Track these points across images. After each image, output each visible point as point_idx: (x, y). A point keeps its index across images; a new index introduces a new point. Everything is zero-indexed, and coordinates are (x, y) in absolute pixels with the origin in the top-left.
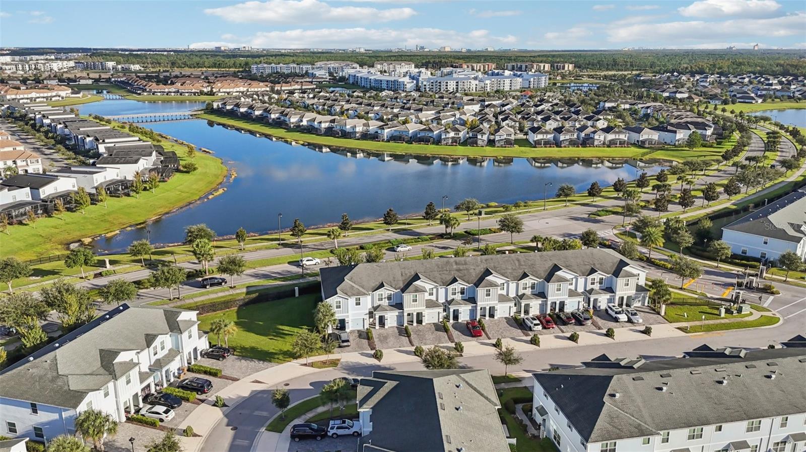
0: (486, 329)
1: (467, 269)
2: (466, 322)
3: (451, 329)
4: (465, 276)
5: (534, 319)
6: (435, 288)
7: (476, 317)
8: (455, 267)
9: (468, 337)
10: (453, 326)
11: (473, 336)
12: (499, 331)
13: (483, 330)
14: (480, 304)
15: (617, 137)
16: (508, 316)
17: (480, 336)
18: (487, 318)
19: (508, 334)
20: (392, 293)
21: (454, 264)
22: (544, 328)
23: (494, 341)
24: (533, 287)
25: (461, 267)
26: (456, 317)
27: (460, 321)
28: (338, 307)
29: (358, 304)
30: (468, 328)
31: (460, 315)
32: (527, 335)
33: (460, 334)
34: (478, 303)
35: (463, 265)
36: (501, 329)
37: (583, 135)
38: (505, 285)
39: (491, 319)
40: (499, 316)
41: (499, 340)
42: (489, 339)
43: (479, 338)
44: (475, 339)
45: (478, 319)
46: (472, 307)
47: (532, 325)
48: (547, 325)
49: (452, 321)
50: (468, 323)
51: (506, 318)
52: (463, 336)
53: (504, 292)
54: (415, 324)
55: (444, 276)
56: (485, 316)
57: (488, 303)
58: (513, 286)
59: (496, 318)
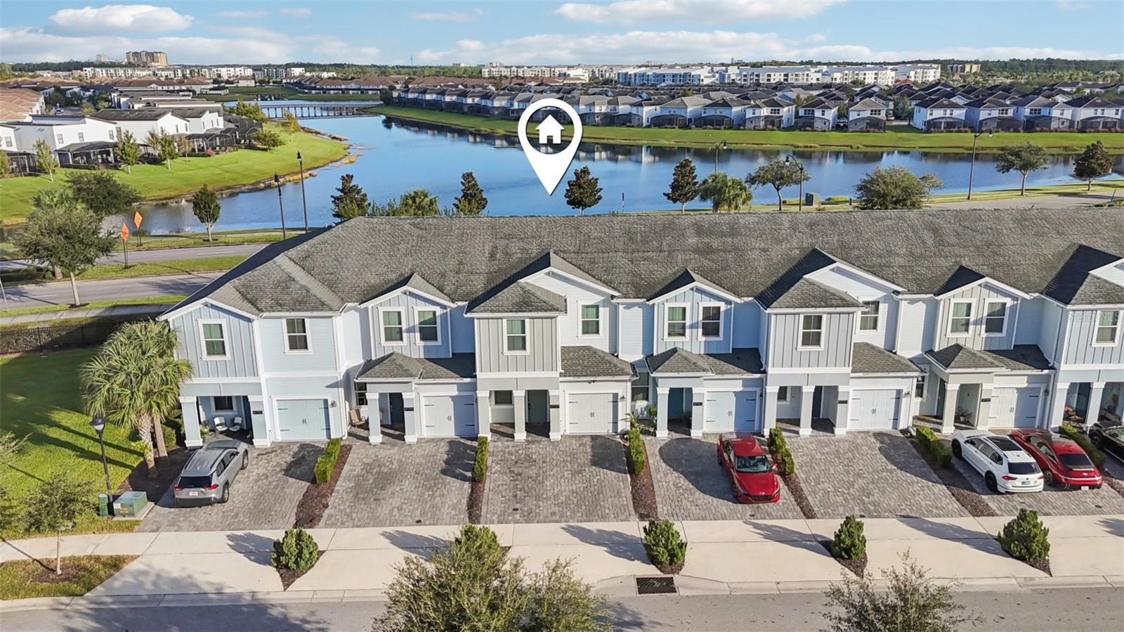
0: (799, 473)
1: (736, 249)
2: (716, 441)
3: (655, 462)
4: (724, 269)
5: (1005, 445)
6: (605, 303)
7: (762, 425)
8: (693, 240)
9: (716, 501)
10: (667, 454)
11: (738, 499)
12: (852, 485)
13: (783, 474)
14: (778, 373)
15: (1099, 114)
16: (887, 427)
17: (770, 498)
18: (806, 430)
19: (892, 500)
20: (439, 311)
21: (689, 232)
22: (1053, 484)
23: (828, 528)
24: (994, 323)
25: (716, 243)
26: (681, 420)
27: (696, 433)
28: (216, 348)
29: (298, 343)
30: (722, 462)
31: (695, 409)
32: (979, 511)
33: (684, 482)
34: (770, 370)
35: (723, 235)
36: (859, 476)
37: (1026, 111)
38: (883, 308)
39: (822, 435)
40: (851, 426)
41: (851, 527)
42: (808, 514)
43: (765, 506)
44: (748, 509)
45: (766, 433)
46: (746, 383)
47: (999, 471)
48: (1069, 473)
49: (663, 433)
50: (725, 445)
51: (879, 435)
52: (698, 494)
53: (877, 338)
54: (521, 435)
55: (644, 268)
56: (797, 422)
57: (813, 370)
58: (912, 314)
59: (839, 431)
